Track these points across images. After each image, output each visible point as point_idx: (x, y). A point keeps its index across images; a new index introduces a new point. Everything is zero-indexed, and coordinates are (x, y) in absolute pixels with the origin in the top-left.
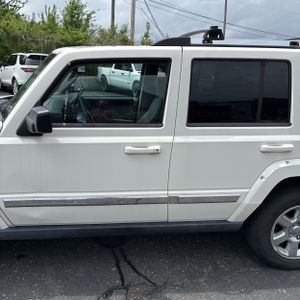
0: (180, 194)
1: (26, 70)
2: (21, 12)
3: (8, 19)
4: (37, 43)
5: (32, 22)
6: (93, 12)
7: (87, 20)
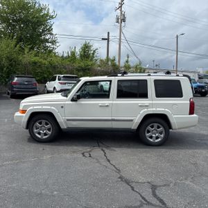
0: (115, 118)
1: (61, 83)
2: (56, 51)
3: (51, 57)
4: (66, 69)
5: (62, 57)
6: (97, 49)
7: (93, 54)
